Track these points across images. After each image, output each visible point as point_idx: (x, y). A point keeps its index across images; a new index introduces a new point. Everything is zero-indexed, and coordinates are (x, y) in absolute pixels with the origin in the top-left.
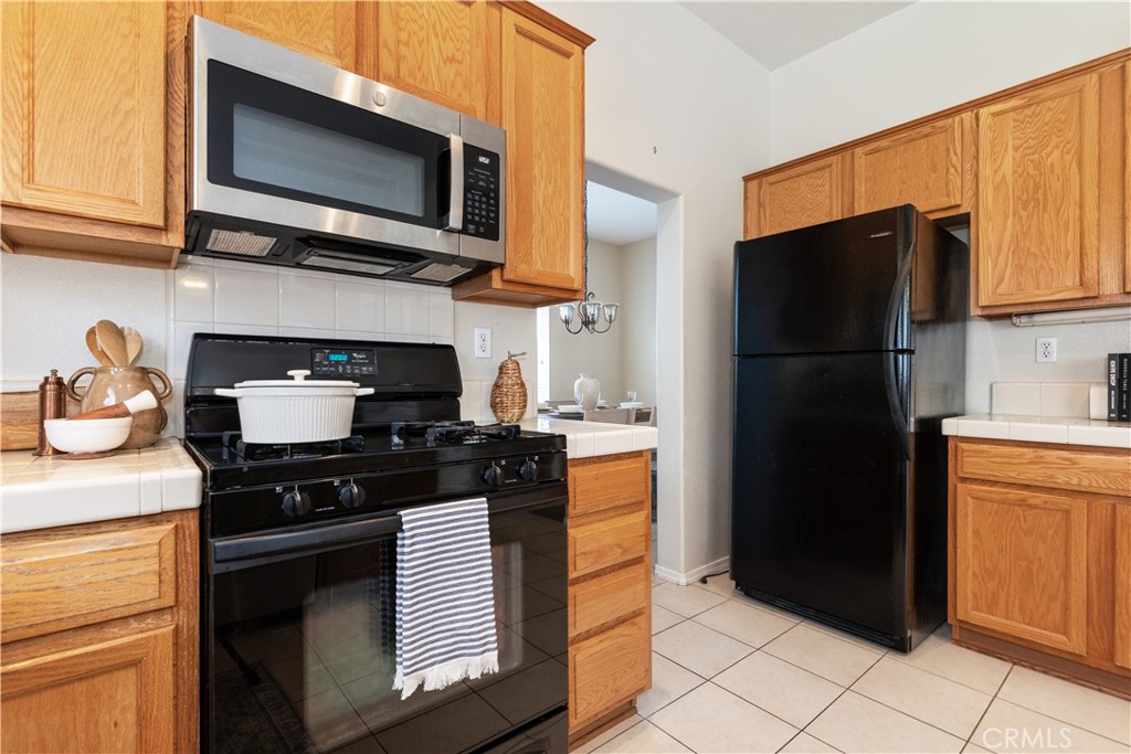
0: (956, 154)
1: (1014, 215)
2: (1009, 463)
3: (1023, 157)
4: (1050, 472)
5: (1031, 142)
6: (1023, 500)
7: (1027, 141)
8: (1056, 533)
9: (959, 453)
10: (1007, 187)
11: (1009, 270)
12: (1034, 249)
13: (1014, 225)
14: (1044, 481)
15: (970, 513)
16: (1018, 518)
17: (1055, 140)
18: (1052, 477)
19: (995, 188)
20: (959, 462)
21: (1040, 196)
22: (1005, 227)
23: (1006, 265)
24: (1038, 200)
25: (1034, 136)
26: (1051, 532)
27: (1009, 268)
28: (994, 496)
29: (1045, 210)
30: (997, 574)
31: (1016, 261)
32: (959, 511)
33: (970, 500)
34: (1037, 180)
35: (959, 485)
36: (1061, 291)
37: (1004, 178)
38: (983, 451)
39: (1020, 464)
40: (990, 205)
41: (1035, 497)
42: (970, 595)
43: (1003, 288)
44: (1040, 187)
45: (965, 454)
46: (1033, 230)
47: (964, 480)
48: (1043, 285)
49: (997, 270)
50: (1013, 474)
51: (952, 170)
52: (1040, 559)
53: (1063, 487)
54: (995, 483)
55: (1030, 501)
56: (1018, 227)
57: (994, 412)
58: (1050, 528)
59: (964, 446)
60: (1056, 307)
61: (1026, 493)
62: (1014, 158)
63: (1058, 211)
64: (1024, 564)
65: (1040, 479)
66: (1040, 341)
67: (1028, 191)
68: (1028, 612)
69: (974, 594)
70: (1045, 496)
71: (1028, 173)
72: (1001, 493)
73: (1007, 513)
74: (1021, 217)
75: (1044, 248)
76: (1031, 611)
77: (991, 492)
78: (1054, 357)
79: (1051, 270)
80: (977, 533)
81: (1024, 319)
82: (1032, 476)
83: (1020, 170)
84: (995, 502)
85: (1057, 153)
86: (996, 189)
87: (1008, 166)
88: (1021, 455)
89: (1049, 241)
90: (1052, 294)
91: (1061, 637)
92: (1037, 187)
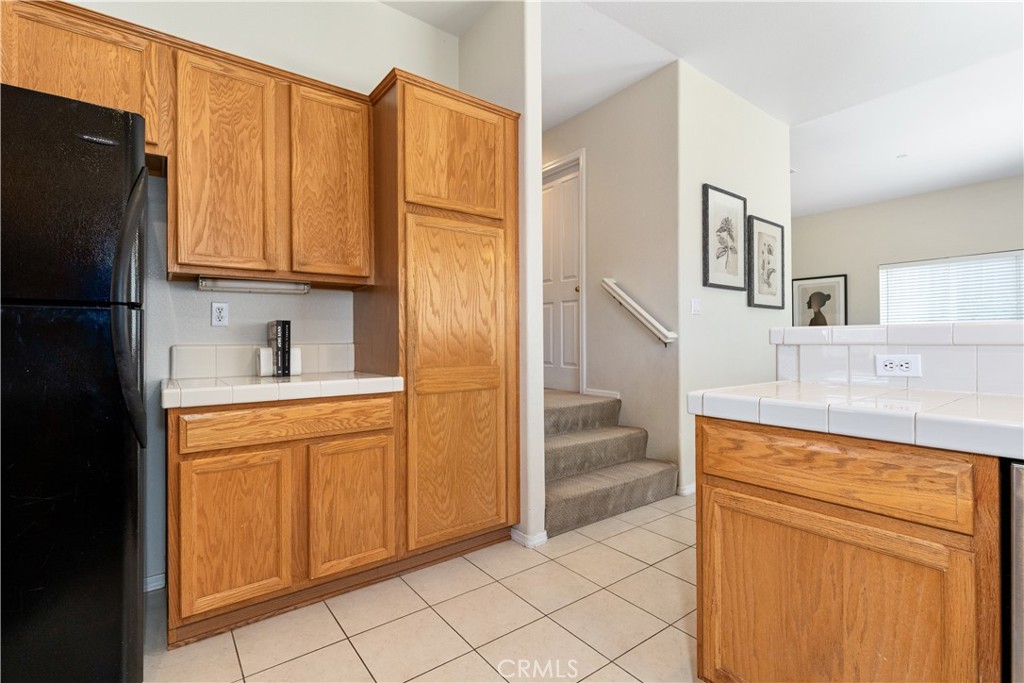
0: (152, 84)
1: (211, 176)
2: (233, 428)
3: (219, 122)
4: (265, 429)
5: (227, 113)
6: (246, 462)
7: (221, 109)
8: (270, 485)
9: (182, 427)
10: (205, 145)
11: (206, 232)
12: (229, 217)
13: (211, 188)
14: (261, 439)
15: (194, 492)
16: (240, 481)
17: (244, 121)
18: (267, 433)
19: (193, 142)
20: (182, 437)
21: (233, 166)
22: (202, 187)
23: (204, 226)
24: (231, 170)
25: (229, 107)
26: (266, 486)
27: (207, 228)
28: (218, 465)
29: (237, 183)
30: (222, 547)
31: (213, 224)
32: (182, 493)
33: (195, 477)
34: (231, 151)
35: (182, 463)
36: (250, 261)
37: (201, 135)
38: (207, 420)
39: (241, 426)
40: (189, 158)
41: (254, 456)
42: (195, 583)
43: (201, 249)
44: (233, 159)
45: (189, 426)
46: (228, 198)
47: (186, 456)
48: (236, 253)
49: (196, 227)
50: (236, 438)
51: (148, 100)
52: (258, 514)
53: (275, 440)
54: (216, 452)
55: (251, 461)
56: (215, 190)
57: (174, 377)
58: (265, 482)
59: (187, 417)
60: (245, 275)
61: (246, 455)
62: (211, 120)
63: (247, 186)
64: (245, 525)
65: (258, 437)
66: (215, 305)
67: (223, 157)
68: (249, 571)
69: (199, 579)
70: (262, 453)
71: (223, 141)
72: (225, 461)
73: (230, 480)
74: (217, 181)
75: (237, 218)
76: (251, 568)
77: (215, 462)
78: (225, 322)
79: (242, 239)
80: (201, 511)
81: (209, 283)
82: (252, 436)
83: (216, 134)
84: (218, 472)
85: (246, 132)
86: (195, 143)
87: (205, 126)
88: (243, 417)
89: (240, 213)
90: (244, 262)
91: (275, 579)
92: (230, 156)
